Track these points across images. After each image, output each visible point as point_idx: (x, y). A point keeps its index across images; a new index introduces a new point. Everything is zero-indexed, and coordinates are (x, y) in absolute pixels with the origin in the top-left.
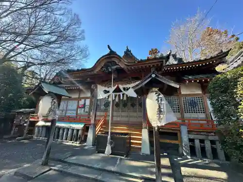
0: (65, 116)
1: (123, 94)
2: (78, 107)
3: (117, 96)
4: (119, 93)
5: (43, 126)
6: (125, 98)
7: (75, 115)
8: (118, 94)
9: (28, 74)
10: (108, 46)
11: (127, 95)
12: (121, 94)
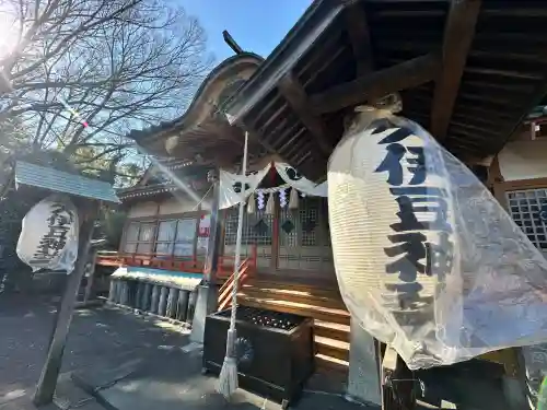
0: (173, 255)
1: (288, 191)
2: (198, 234)
3: (271, 198)
4: (275, 189)
5: (123, 279)
6: (294, 203)
7: (191, 253)
8: (272, 190)
9: (123, 171)
10: (225, 33)
11: (299, 193)
12: (282, 190)
